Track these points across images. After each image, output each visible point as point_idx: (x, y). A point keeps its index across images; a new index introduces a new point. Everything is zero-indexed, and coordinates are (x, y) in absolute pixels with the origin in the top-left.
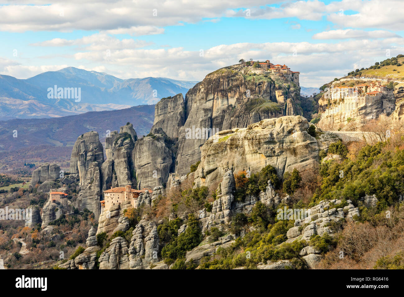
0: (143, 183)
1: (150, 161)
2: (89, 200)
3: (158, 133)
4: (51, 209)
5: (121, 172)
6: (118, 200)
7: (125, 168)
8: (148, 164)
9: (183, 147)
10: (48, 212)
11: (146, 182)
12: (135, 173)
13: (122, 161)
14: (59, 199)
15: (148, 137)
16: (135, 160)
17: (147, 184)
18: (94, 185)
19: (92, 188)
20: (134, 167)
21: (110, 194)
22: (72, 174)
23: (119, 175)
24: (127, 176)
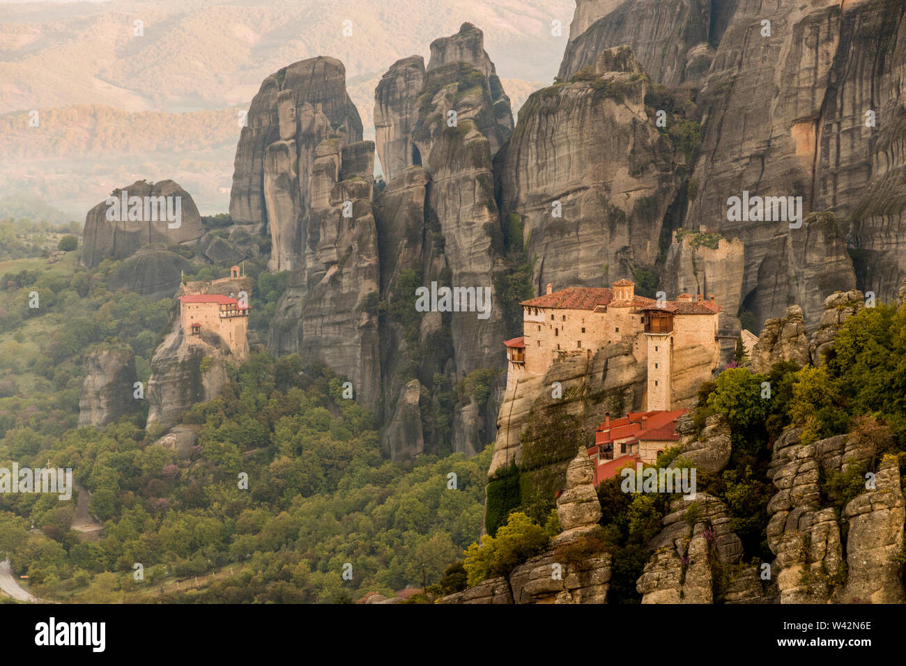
0: (555, 266)
1: (587, 182)
2: (331, 329)
3: (616, 67)
4: (183, 362)
5: (463, 220)
6: (582, 337)
7: (480, 206)
8: (575, 191)
9: (721, 124)
10: (174, 373)
11: (568, 265)
12: (522, 226)
13: (466, 179)
14: (218, 321)
15: (579, 84)
16: (522, 175)
17: (569, 273)
18: (351, 270)
19: (345, 281)
20: (515, 203)
21: (550, 312)
22: (240, 223)
23: (453, 231)
24: (488, 240)
